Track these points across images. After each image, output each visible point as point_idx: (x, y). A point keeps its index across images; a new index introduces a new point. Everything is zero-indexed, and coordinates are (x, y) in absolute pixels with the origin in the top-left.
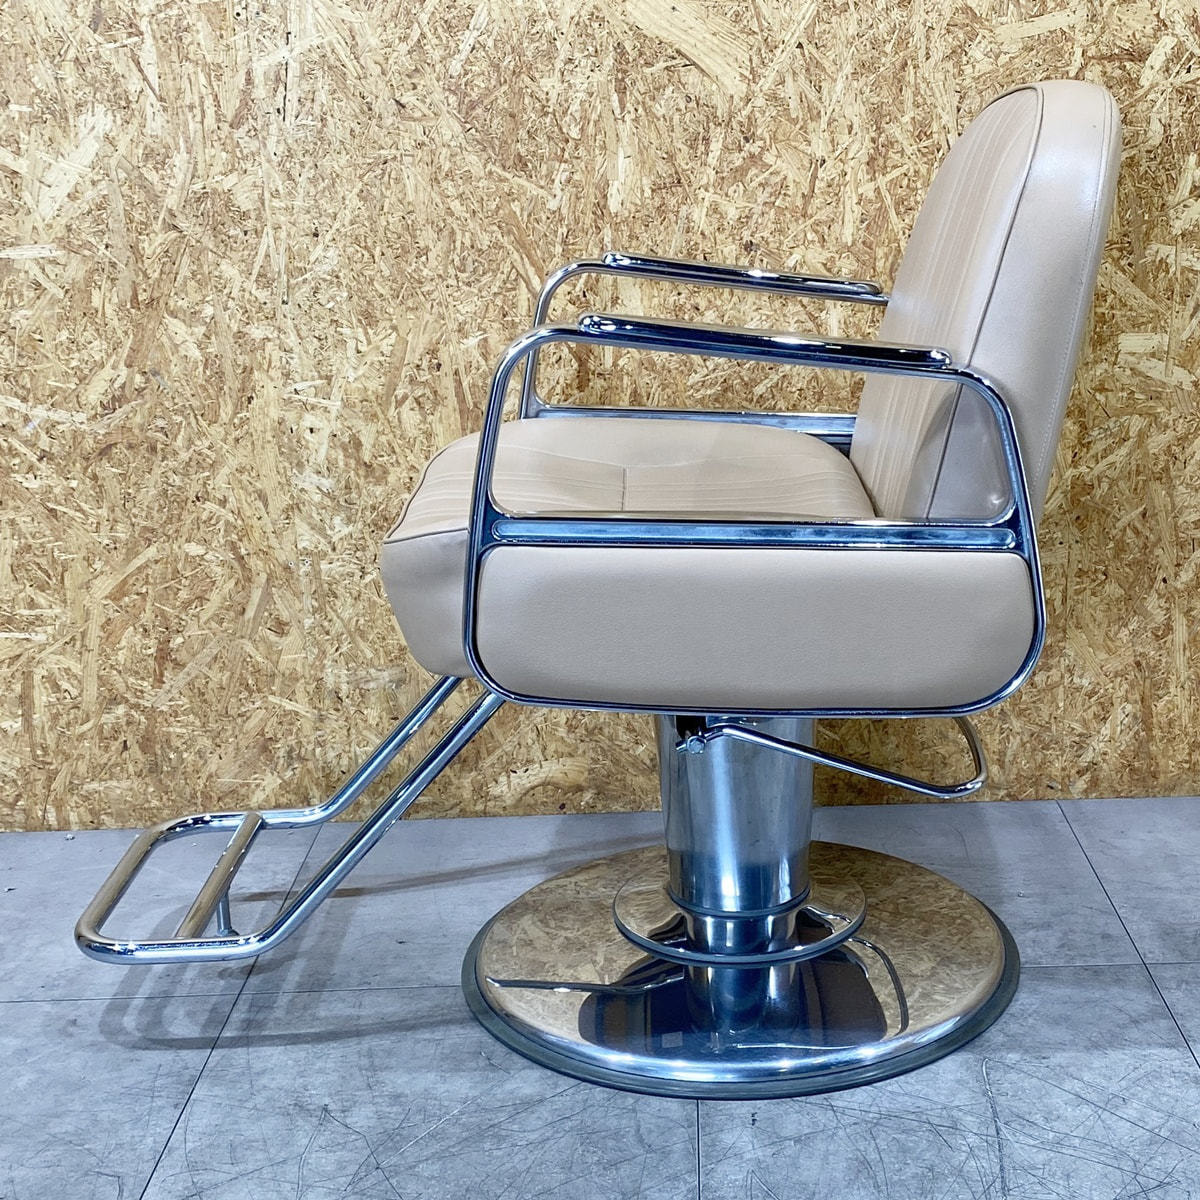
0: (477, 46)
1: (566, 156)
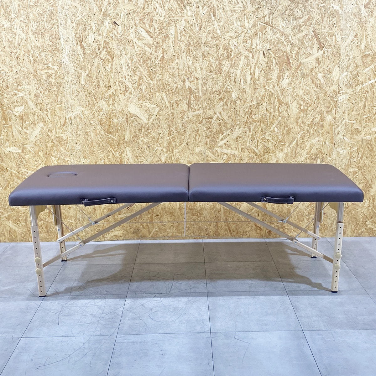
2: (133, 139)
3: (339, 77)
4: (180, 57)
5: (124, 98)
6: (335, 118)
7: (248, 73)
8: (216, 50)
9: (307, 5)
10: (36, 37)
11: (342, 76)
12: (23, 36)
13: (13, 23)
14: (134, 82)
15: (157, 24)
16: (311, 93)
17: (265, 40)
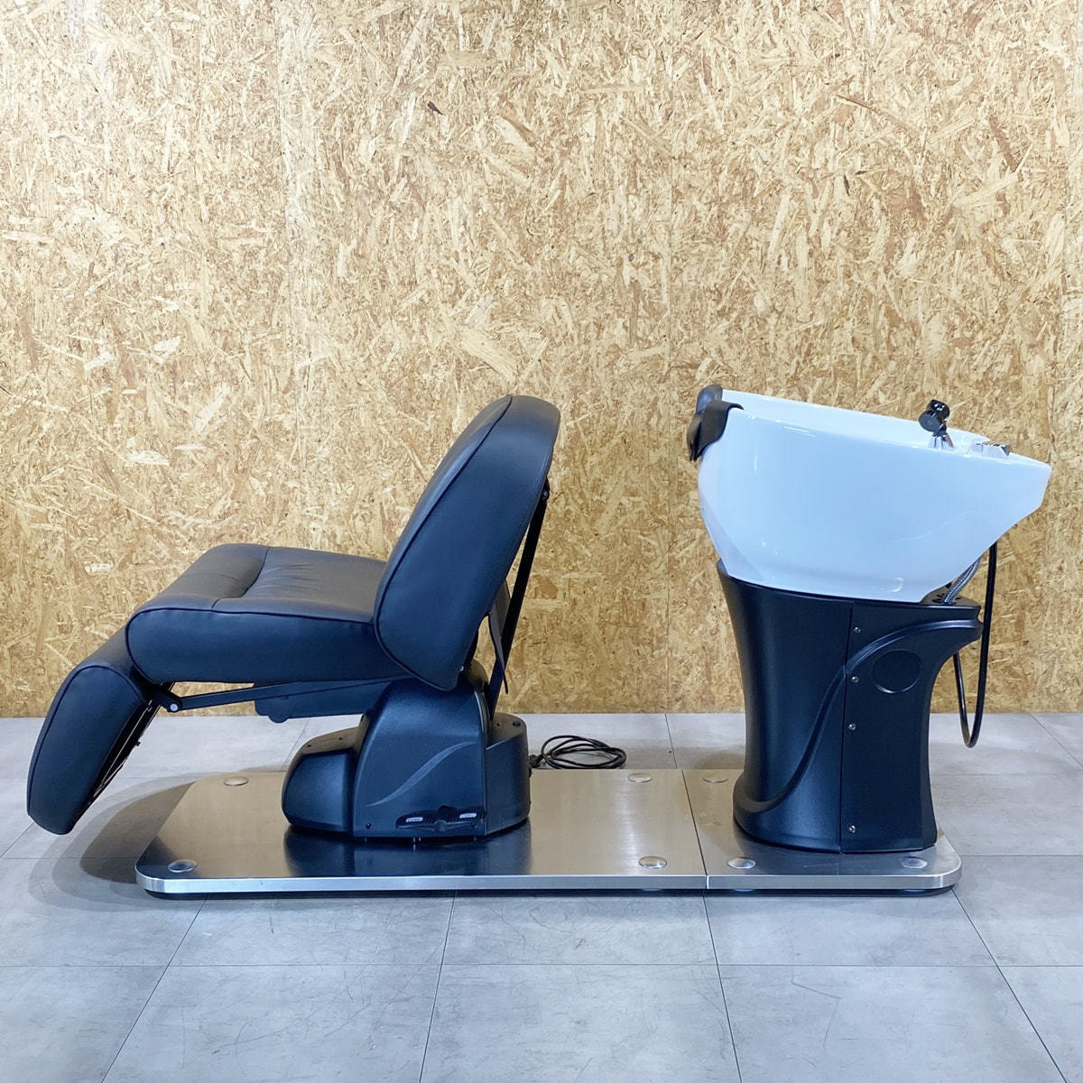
3: (1065, 247)
4: (610, 197)
6: (1054, 364)
7: (802, 238)
8: (710, 176)
9: (970, 45)
10: (217, 150)
11: (1074, 242)
12: (184, 145)
13: (159, 112)
15: (548, 107)
16: (982, 293)
17: (850, 146)
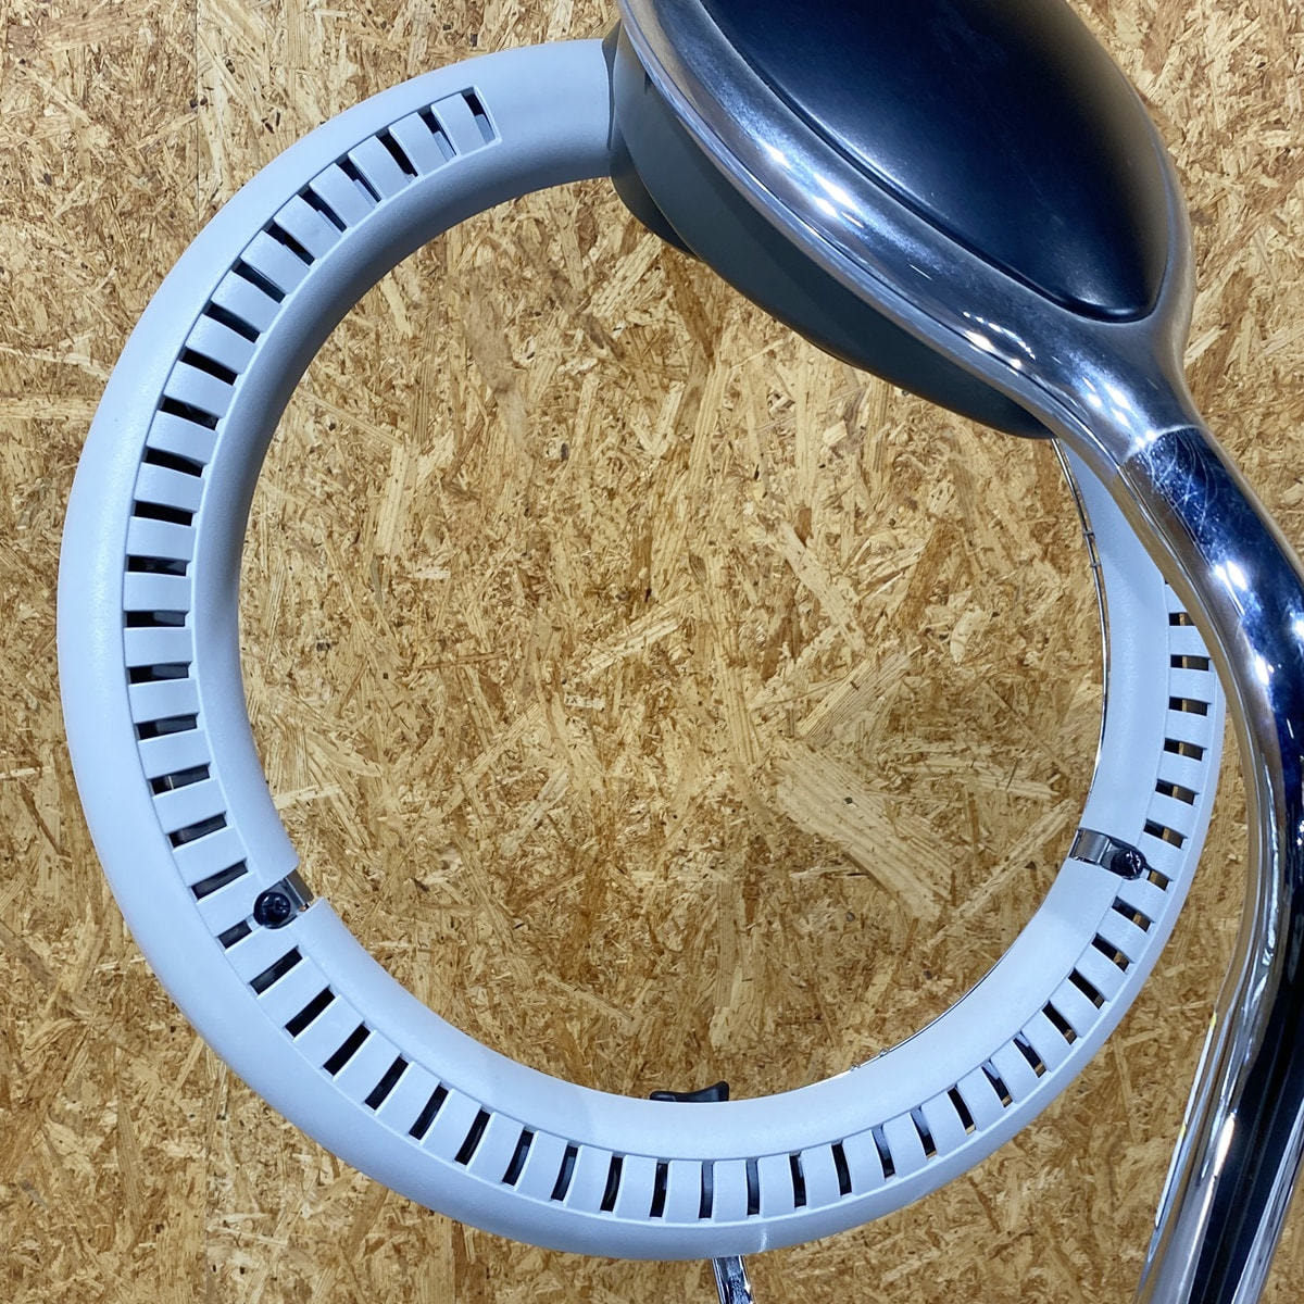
0: (547, 821)
1: (658, 970)
2: (782, 1038)
5: (760, 697)
14: (881, 572)
